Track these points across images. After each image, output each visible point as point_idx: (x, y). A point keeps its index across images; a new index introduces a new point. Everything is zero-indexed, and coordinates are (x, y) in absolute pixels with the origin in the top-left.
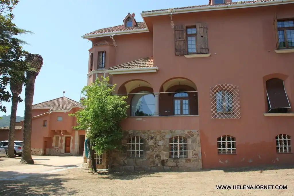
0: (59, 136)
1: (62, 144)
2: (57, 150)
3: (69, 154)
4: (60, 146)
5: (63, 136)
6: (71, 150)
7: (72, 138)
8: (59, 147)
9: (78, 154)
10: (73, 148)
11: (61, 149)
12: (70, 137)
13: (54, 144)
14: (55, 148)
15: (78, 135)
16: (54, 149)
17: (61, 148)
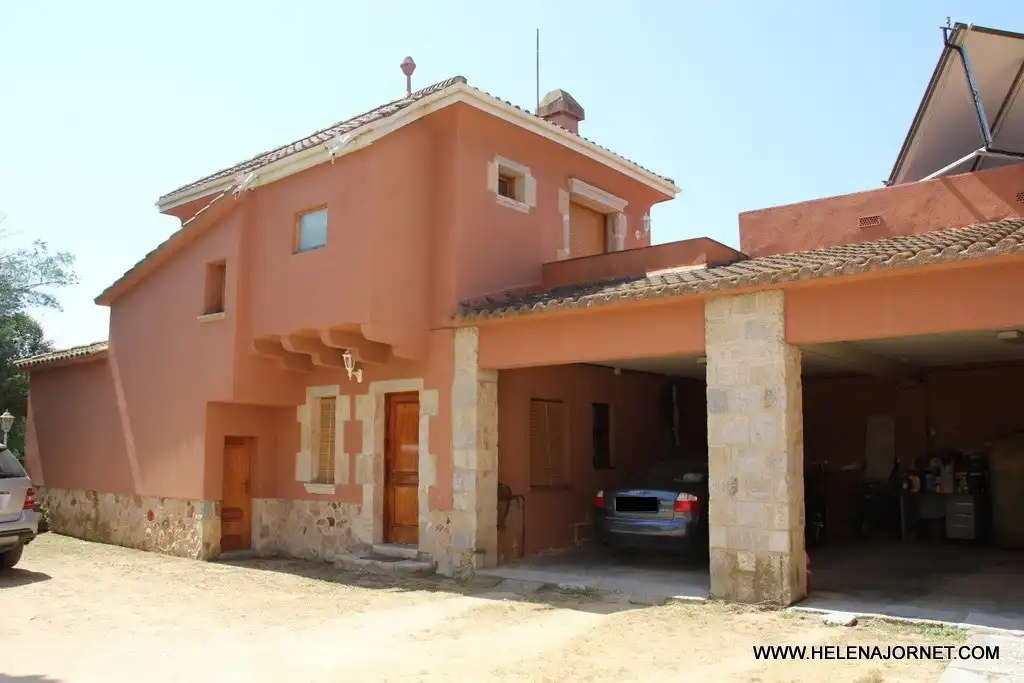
0: (333, 390)
1: (359, 457)
2: (326, 511)
3: (412, 552)
4: (346, 482)
5: (363, 389)
6: (426, 519)
7: (429, 400)
8: (339, 489)
9: (492, 557)
10: (443, 499)
11: (353, 508)
12: (412, 398)
13: (305, 466)
14: (316, 497)
15: (482, 369)
16: (306, 506)
17: (352, 493)
